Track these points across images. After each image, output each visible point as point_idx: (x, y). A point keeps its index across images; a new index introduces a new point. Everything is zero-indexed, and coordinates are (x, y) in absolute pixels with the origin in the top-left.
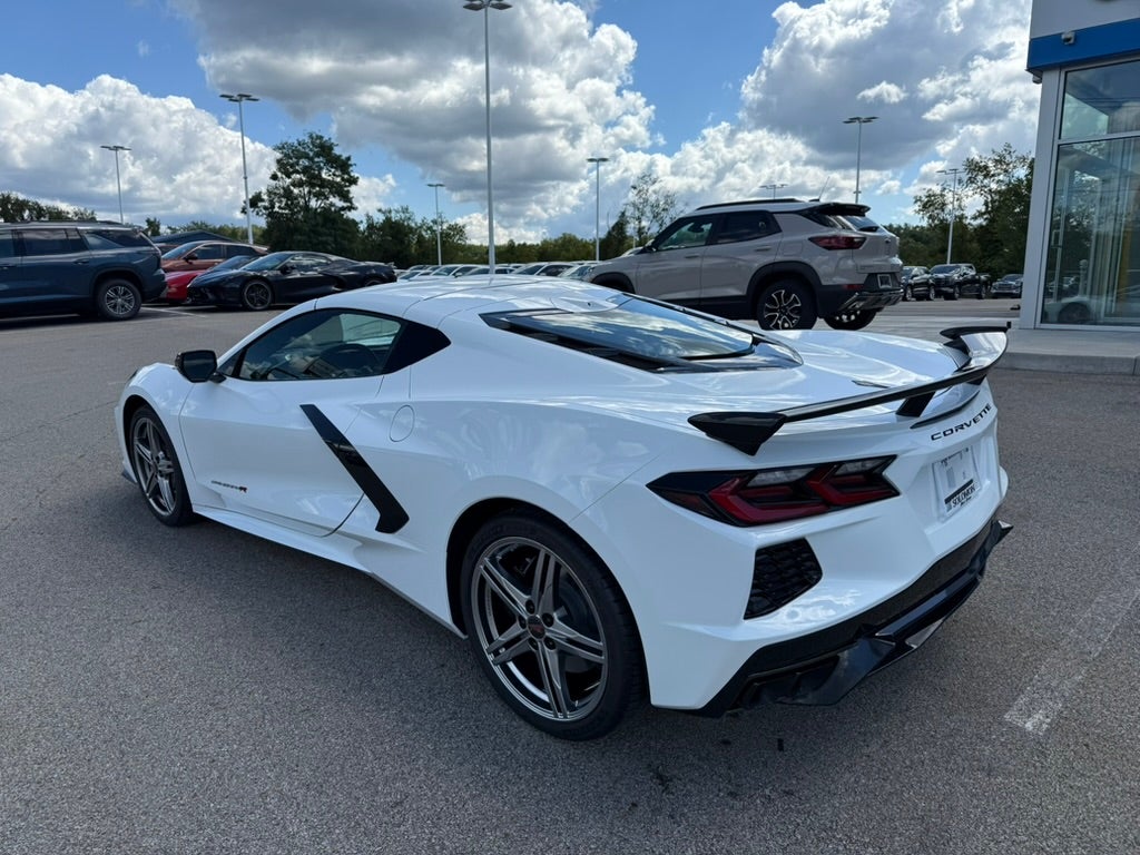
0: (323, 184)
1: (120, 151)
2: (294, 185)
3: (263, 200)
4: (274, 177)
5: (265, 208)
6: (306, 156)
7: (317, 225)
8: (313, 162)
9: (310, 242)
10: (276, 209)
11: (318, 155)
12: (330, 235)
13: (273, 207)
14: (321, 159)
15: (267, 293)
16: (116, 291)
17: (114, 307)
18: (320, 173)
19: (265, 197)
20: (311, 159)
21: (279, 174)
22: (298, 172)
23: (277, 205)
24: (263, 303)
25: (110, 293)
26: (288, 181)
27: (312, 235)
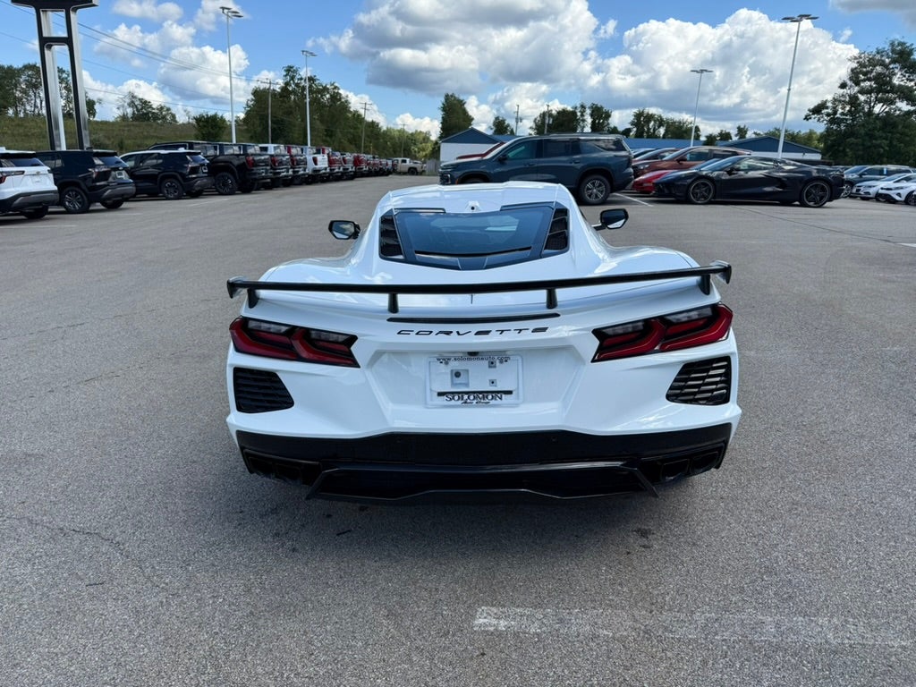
0: (894, 89)
1: (705, 73)
2: (862, 92)
3: (827, 108)
4: (843, 86)
5: (828, 115)
6: (882, 64)
7: (875, 128)
8: (888, 69)
9: (863, 145)
10: (838, 115)
11: (894, 61)
12: (886, 139)
13: (835, 113)
14: (897, 65)
15: (710, 190)
16: (593, 184)
17: (590, 196)
18: (891, 78)
19: (829, 104)
20: (886, 66)
21: (849, 83)
22: (869, 80)
23: (840, 111)
24: (705, 198)
25: (589, 185)
26: (857, 89)
27: (867, 138)
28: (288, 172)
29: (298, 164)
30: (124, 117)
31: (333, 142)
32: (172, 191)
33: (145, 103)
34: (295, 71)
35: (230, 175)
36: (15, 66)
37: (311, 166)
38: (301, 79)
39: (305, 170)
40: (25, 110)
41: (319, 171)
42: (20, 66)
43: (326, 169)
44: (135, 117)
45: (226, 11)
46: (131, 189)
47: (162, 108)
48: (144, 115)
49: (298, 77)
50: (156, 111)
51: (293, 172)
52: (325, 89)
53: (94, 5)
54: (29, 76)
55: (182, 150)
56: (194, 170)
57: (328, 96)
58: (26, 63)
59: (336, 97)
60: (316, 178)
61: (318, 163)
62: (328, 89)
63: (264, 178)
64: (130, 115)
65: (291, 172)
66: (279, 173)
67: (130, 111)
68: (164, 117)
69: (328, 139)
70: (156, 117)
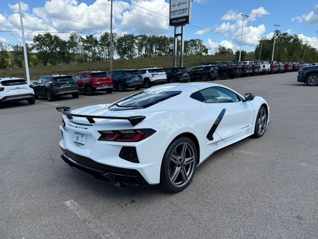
28: (250, 71)
29: (255, 68)
30: (216, 53)
31: (292, 57)
32: (205, 79)
33: (224, 48)
34: (279, 32)
35: (225, 73)
36: (188, 41)
37: (262, 68)
38: (281, 34)
39: (258, 70)
40: (188, 53)
41: (265, 70)
42: (189, 40)
43: (269, 69)
44: (220, 53)
45: (243, 16)
46: (189, 78)
47: (229, 49)
48: (223, 52)
49: (280, 34)
50: (227, 51)
51: (252, 71)
52: (292, 37)
53: (189, 23)
54: (191, 43)
55: (210, 65)
56: (212, 72)
57: (292, 40)
58: (191, 39)
59: (296, 39)
60: (264, 73)
61: (265, 67)
62: (293, 37)
63: (238, 73)
64: (218, 53)
65: (251, 71)
66: (246, 72)
67: (218, 51)
68: (229, 53)
69: (289, 56)
70: (226, 52)
